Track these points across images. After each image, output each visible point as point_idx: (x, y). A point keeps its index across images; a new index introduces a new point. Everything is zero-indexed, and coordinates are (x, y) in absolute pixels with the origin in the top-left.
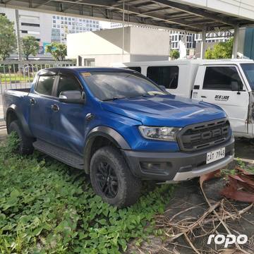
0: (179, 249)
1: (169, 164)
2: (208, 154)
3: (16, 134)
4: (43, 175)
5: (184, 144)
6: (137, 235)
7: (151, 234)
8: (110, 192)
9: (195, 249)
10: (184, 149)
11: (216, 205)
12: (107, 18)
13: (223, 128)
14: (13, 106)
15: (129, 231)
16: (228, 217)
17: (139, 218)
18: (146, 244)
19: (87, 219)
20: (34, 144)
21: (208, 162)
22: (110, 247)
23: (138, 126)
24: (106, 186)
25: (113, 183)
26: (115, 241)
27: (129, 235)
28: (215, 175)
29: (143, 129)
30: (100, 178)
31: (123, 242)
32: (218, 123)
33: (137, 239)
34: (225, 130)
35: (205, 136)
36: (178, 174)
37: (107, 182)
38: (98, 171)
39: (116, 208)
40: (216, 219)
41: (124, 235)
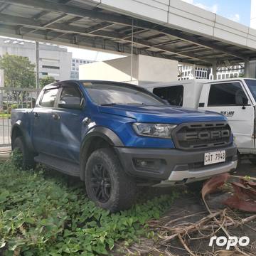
0: (171, 250)
1: (163, 161)
2: (206, 154)
3: (19, 149)
4: (38, 182)
5: (179, 142)
6: (127, 236)
7: (143, 236)
8: (103, 196)
9: (189, 251)
10: (180, 147)
11: (218, 213)
12: (119, 51)
13: (223, 131)
14: (19, 122)
15: (119, 232)
16: (230, 224)
17: (131, 220)
18: (137, 245)
19: (76, 221)
20: (35, 158)
21: (206, 163)
22: (96, 245)
23: (132, 123)
24: (100, 190)
25: (106, 185)
26: (102, 239)
27: (118, 235)
28: (220, 188)
29: (137, 126)
30: (95, 182)
31: (111, 242)
32: (217, 125)
33: (127, 239)
34: (225, 133)
35: (202, 136)
36: (173, 172)
37: (101, 186)
38: (93, 176)
39: (108, 212)
40: (216, 226)
41: (113, 235)
